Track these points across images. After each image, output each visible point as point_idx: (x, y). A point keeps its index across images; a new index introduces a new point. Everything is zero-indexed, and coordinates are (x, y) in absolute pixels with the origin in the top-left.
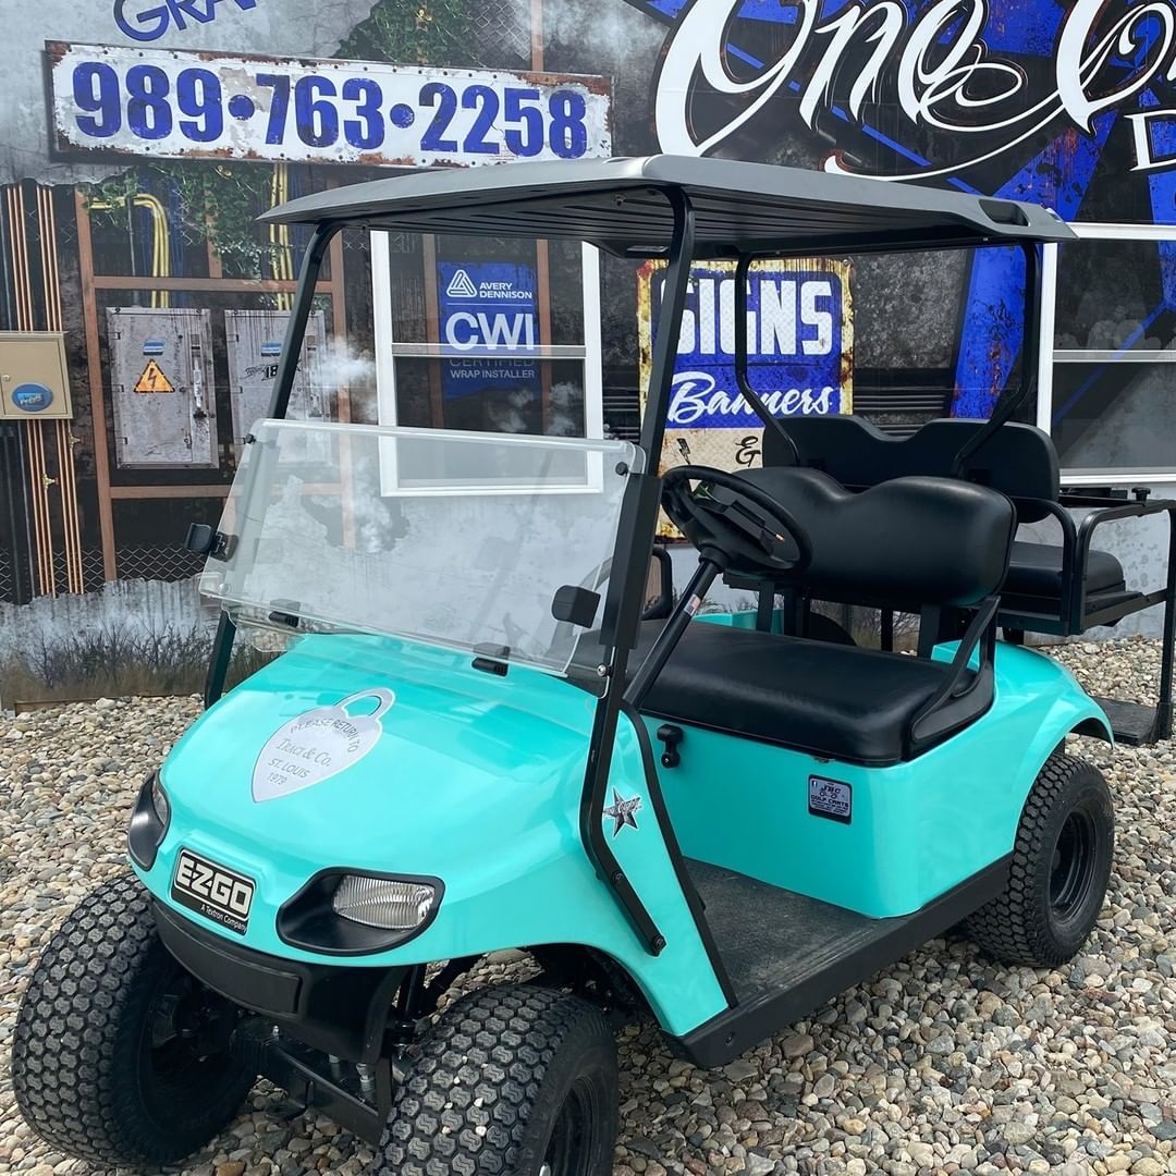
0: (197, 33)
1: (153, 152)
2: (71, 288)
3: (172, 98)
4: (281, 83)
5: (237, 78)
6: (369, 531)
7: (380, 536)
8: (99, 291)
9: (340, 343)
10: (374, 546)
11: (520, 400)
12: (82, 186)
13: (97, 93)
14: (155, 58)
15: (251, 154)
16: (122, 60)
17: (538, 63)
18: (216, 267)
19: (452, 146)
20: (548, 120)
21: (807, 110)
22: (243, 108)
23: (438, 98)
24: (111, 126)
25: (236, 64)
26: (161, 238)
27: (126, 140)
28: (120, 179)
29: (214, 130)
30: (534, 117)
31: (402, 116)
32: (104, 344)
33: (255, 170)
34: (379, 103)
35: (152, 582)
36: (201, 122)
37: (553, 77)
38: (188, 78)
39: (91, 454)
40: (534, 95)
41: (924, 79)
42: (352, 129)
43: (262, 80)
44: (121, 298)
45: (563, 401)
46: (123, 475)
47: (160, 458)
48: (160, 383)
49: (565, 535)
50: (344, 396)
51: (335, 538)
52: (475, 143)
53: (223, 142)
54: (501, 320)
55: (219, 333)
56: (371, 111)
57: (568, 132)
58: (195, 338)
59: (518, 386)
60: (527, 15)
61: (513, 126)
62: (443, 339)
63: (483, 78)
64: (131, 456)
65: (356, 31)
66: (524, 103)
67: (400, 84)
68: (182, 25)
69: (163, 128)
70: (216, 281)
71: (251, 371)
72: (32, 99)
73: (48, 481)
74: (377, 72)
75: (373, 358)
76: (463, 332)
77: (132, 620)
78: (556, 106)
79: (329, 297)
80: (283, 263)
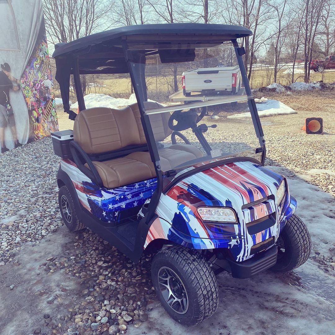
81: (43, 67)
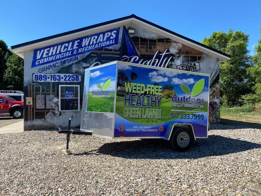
0: (45, 72)
1: (41, 82)
2: (33, 93)
3: (43, 77)
4: (52, 76)
6: (58, 115)
7: (59, 115)
8: (35, 94)
9: (56, 98)
10: (58, 116)
11: (72, 102)
12: (35, 85)
13: (36, 77)
14: (41, 74)
15: (49, 82)
16: (39, 74)
17: (75, 73)
18: (45, 91)
19: (67, 80)
22: (48, 78)
23: (65, 76)
24: (37, 80)
25: (48, 74)
26: (41, 89)
27: (39, 81)
28: (38, 84)
29: (46, 80)
30: (74, 78)
31: (62, 78)
32: (35, 98)
33: (49, 83)
34: (60, 77)
35: (38, 119)
37: (76, 74)
38: (44, 76)
39: (34, 108)
40: (74, 76)
42: (58, 79)
43: (50, 75)
44: (37, 94)
45: (76, 103)
46: (36, 110)
47: (40, 108)
48: (40, 101)
49: (76, 115)
50: (56, 102)
51: (55, 115)
52: (69, 80)
54: (70, 95)
55: (45, 97)
56: (59, 78)
57: (77, 79)
58: (43, 97)
59: (72, 101)
60: (74, 69)
61: (72, 78)
62: (65, 97)
63: (70, 74)
64: (37, 108)
65: (59, 71)
66: (73, 77)
67: (62, 75)
68: (44, 71)
69: (42, 80)
70: (45, 93)
71: (48, 100)
72: (31, 78)
73: (30, 110)
74: (60, 74)
75: (59, 99)
76: (67, 96)
77: (36, 123)
78: (76, 77)
79: (55, 94)
80: (51, 91)
81: (215, 94)
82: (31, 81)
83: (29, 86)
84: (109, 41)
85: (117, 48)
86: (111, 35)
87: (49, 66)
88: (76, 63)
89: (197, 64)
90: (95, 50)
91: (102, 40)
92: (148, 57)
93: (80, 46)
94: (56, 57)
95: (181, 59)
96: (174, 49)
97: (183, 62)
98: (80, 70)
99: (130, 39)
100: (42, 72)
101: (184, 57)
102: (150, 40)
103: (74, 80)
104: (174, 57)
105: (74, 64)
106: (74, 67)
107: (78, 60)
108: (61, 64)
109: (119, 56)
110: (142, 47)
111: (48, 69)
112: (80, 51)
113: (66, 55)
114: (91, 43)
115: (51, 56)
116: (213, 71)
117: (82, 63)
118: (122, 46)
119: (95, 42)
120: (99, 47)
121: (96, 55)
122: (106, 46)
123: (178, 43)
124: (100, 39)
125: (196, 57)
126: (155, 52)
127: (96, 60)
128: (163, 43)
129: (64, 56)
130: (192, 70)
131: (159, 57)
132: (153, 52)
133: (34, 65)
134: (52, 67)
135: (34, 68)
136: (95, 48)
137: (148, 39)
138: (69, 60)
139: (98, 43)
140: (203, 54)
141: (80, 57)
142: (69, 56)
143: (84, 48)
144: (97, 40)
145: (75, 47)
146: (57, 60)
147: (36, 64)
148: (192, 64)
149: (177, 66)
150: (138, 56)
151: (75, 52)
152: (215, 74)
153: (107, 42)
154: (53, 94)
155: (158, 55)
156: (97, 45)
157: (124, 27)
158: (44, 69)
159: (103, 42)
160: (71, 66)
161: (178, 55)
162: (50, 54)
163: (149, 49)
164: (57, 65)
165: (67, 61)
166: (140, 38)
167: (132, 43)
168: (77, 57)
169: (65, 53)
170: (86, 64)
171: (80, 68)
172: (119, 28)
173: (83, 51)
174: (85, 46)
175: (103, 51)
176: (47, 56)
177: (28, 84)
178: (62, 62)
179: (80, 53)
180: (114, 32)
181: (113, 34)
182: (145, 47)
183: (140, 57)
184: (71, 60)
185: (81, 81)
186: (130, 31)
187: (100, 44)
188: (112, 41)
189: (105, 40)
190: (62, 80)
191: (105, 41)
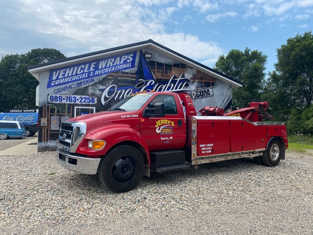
0: (61, 93)
1: (56, 103)
2: (48, 114)
3: (58, 98)
4: (68, 97)
5: (64, 96)
8: (50, 115)
12: (50, 106)
13: (52, 98)
14: (57, 95)
16: (54, 95)
17: (90, 95)
18: (60, 112)
19: (82, 102)
20: (91, 100)
21: (115, 99)
22: (64, 99)
23: (81, 98)
24: (53, 101)
25: (64, 95)
26: (56, 110)
27: (54, 102)
28: (53, 105)
29: (61, 101)
30: (90, 100)
31: (78, 100)
32: (50, 119)
33: (65, 104)
35: (52, 141)
36: (60, 100)
37: (92, 96)
38: (59, 97)
39: (48, 129)
40: (90, 98)
41: (127, 96)
42: (73, 101)
43: (66, 97)
44: (52, 115)
46: (51, 131)
47: (54, 129)
48: (55, 123)
52: (84, 102)
53: (62, 102)
56: (75, 99)
57: (93, 101)
58: (58, 119)
60: (90, 91)
61: (88, 100)
63: (85, 96)
64: (51, 129)
65: (74, 93)
66: (89, 98)
67: (78, 97)
68: (59, 92)
69: (57, 101)
70: (61, 114)
71: (63, 122)
72: (46, 99)
73: (44, 131)
74: (76, 96)
77: (50, 144)
78: (92, 99)
79: (70, 115)
80: (66, 112)
82: (46, 102)
83: (44, 107)
84: (126, 64)
85: (134, 71)
86: (128, 58)
87: (64, 87)
88: (92, 85)
89: (210, 90)
90: (112, 73)
91: (118, 64)
92: (164, 82)
93: (96, 68)
94: (72, 78)
95: (195, 85)
96: (188, 74)
97: (197, 87)
98: (96, 92)
99: (146, 63)
100: (57, 93)
101: (198, 82)
102: (165, 64)
103: (90, 102)
104: (189, 82)
105: (91, 86)
106: (90, 89)
107: (94, 82)
108: (77, 85)
109: (135, 80)
110: (158, 72)
111: (64, 90)
112: (96, 73)
113: (83, 77)
114: (108, 66)
115: (67, 77)
116: (226, 97)
117: (99, 85)
118: (138, 69)
119: (111, 65)
120: (116, 69)
121: (112, 78)
122: (122, 69)
123: (193, 68)
124: (117, 62)
125: (210, 83)
126: (170, 77)
127: (112, 82)
128: (179, 68)
129: (80, 78)
130: (206, 95)
131: (175, 82)
132: (168, 77)
133: (49, 86)
134: (67, 88)
135: (49, 89)
136: (112, 70)
137: (164, 64)
138: (86, 82)
139: (115, 66)
140: (216, 80)
141: (96, 79)
142: (85, 78)
143: (101, 71)
144: (113, 63)
145: (91, 69)
146: (73, 82)
147: (52, 85)
148: (206, 90)
149: (192, 91)
150: (154, 80)
151: (91, 74)
152: (228, 100)
153: (124, 65)
154: (68, 116)
155: (174, 79)
156: (114, 67)
157: (141, 51)
158: (60, 90)
159: (120, 65)
160: (87, 87)
161: (192, 81)
162: (66, 76)
163: (165, 73)
164: (73, 86)
165: (83, 83)
166: (156, 62)
167: (149, 67)
168: (93, 79)
169: (81, 75)
170: (102, 86)
171: (96, 90)
172: (136, 52)
173: (99, 73)
174: (102, 69)
175: (120, 74)
176: (63, 77)
177: (43, 105)
178: (78, 84)
179: (97, 75)
180: (131, 56)
181: (130, 57)
182: (161, 71)
183: (156, 81)
184: (87, 81)
185: (96, 103)
186: (147, 56)
187: (116, 67)
188: (128, 64)
189: (122, 62)
190: (78, 102)
191: (122, 64)
